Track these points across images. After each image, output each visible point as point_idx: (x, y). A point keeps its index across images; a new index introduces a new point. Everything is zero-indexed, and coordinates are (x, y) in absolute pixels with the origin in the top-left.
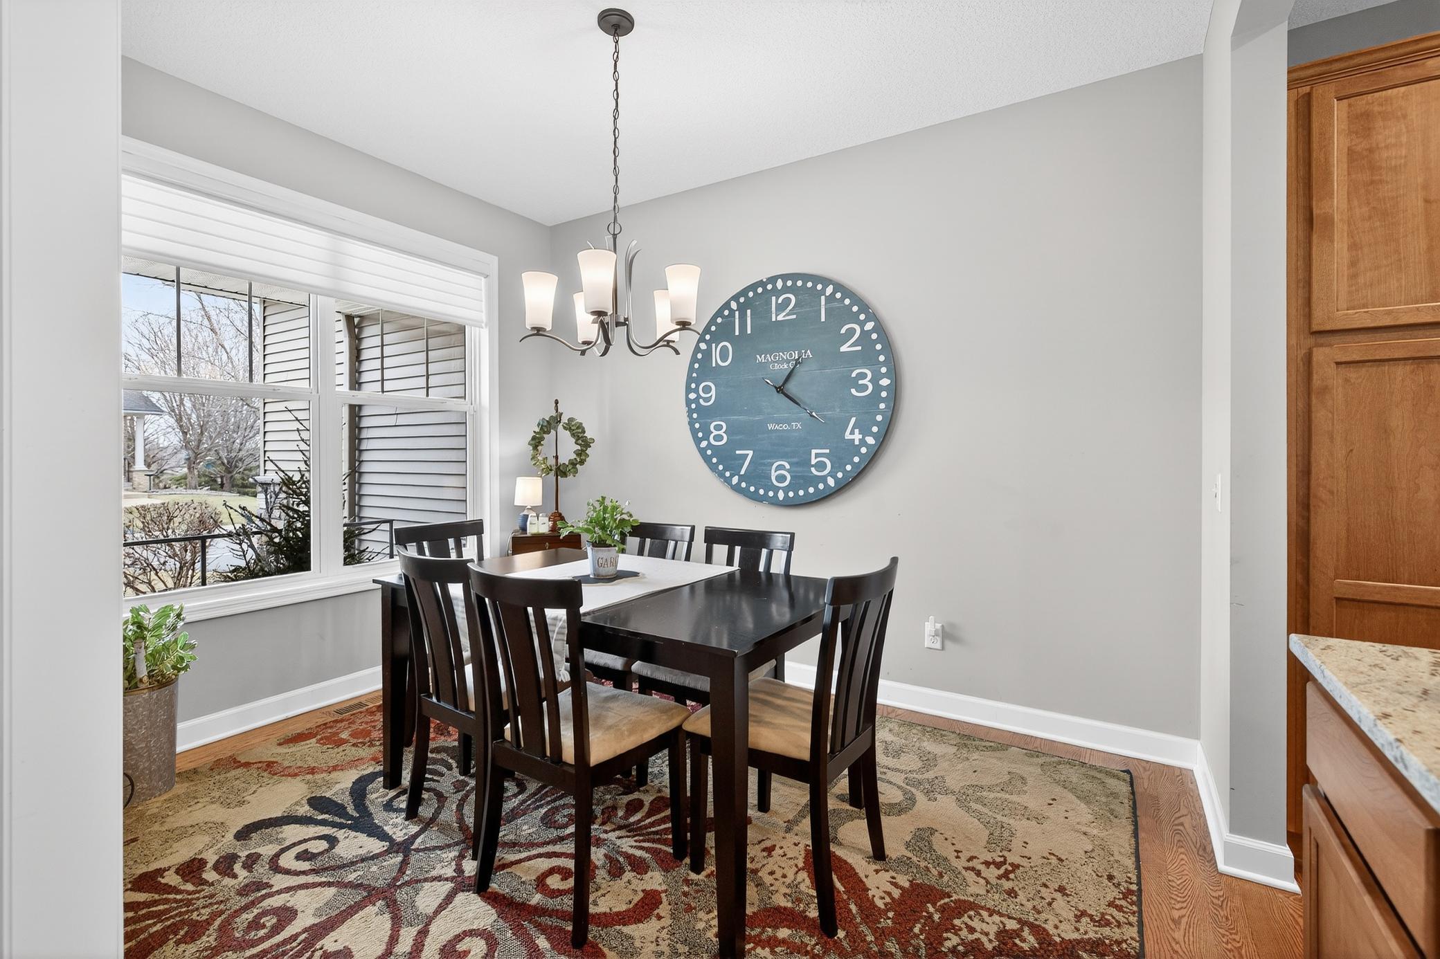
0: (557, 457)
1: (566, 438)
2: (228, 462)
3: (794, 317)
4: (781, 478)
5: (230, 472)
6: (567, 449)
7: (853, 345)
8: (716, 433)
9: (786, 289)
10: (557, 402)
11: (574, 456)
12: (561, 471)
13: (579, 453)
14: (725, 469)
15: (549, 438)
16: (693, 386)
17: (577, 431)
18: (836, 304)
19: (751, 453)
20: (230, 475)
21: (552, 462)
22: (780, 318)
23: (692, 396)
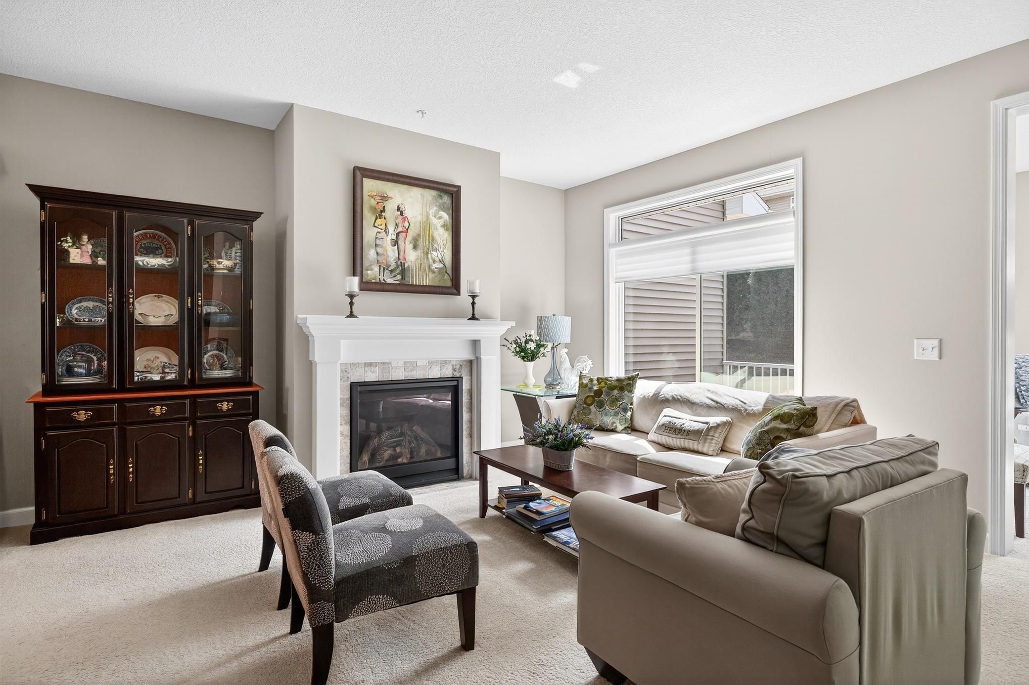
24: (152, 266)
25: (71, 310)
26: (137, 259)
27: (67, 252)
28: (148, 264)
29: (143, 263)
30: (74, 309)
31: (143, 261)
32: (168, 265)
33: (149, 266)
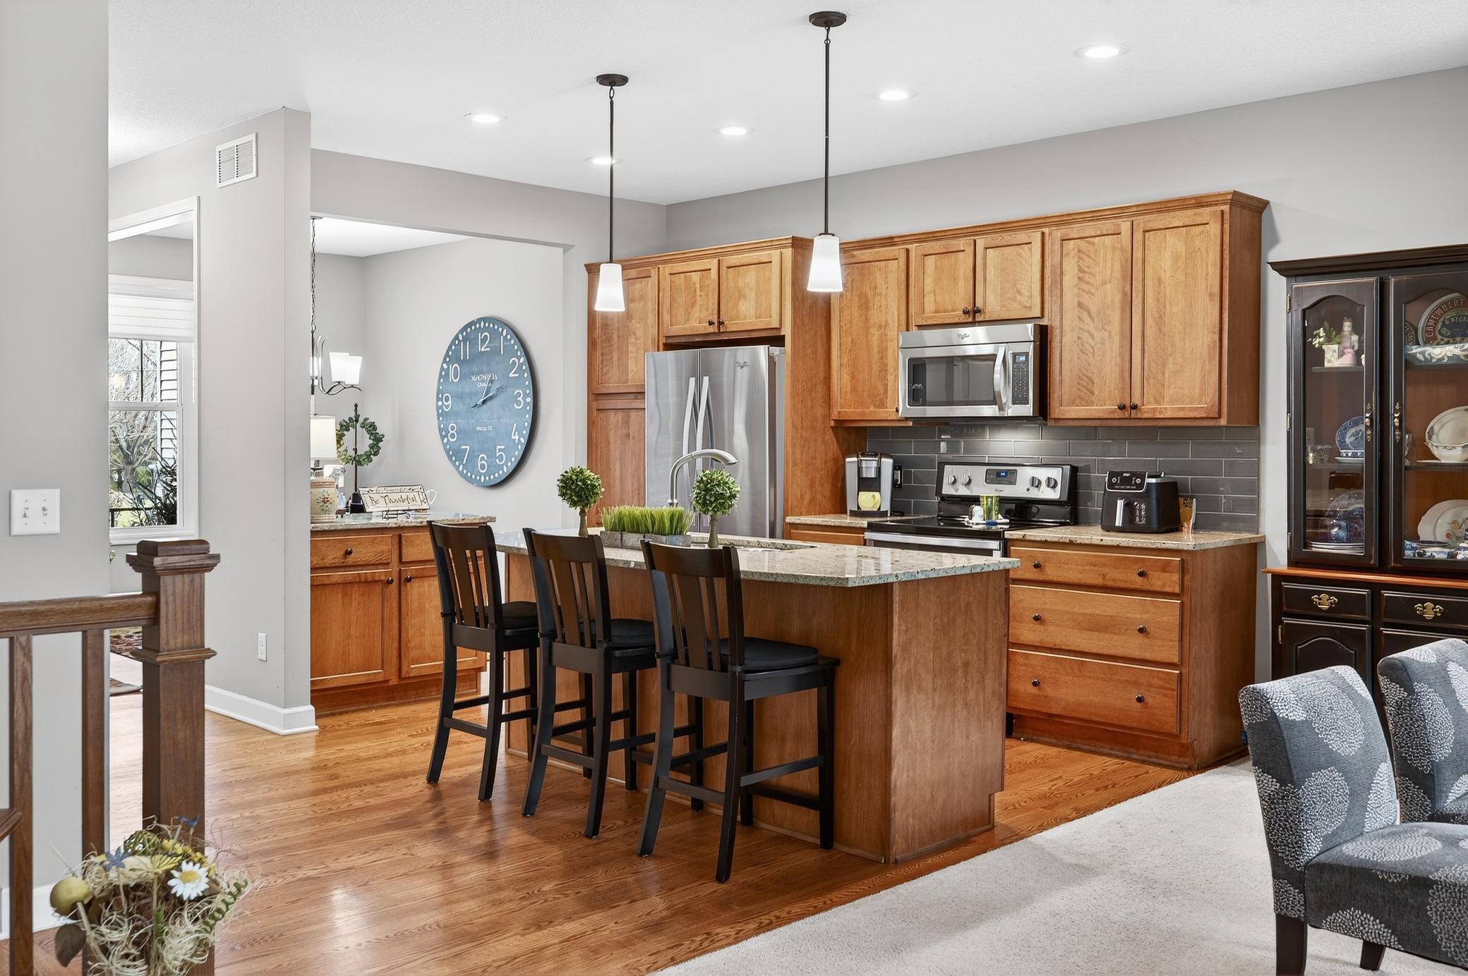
0: (355, 450)
1: (363, 433)
2: (128, 447)
3: (489, 349)
4: (483, 467)
5: (130, 463)
6: (365, 443)
7: (514, 373)
8: (451, 432)
9: (485, 329)
10: (356, 406)
11: (368, 449)
12: (357, 461)
13: (371, 447)
14: (456, 460)
15: (349, 435)
16: (440, 396)
17: (371, 428)
18: (508, 343)
19: (468, 447)
20: (130, 468)
21: (352, 453)
22: (483, 350)
23: (440, 403)
24: (1438, 360)
25: (1344, 438)
26: (1414, 351)
27: (1321, 353)
28: (1432, 358)
29: (1424, 356)
30: (1349, 434)
31: (1423, 353)
32: (1464, 356)
33: (1434, 361)
